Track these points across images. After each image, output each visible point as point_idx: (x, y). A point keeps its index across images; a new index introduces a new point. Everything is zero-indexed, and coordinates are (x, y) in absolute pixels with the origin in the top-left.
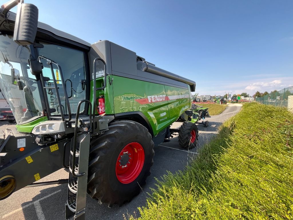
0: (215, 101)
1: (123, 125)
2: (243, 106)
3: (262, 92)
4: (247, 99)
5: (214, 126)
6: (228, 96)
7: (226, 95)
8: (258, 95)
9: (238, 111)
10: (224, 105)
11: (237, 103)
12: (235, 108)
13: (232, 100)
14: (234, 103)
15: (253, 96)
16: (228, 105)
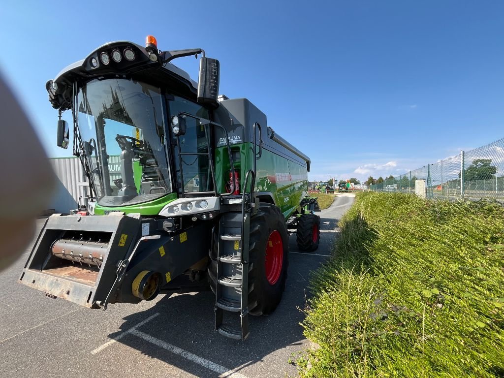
0: (318, 189)
1: (268, 207)
2: (356, 196)
3: (376, 178)
4: (359, 187)
5: (328, 223)
6: (334, 183)
7: (332, 180)
8: (371, 181)
9: (351, 202)
10: (331, 195)
11: (347, 192)
12: (346, 200)
13: (341, 188)
14: (343, 192)
15: (365, 183)
16: (337, 196)
